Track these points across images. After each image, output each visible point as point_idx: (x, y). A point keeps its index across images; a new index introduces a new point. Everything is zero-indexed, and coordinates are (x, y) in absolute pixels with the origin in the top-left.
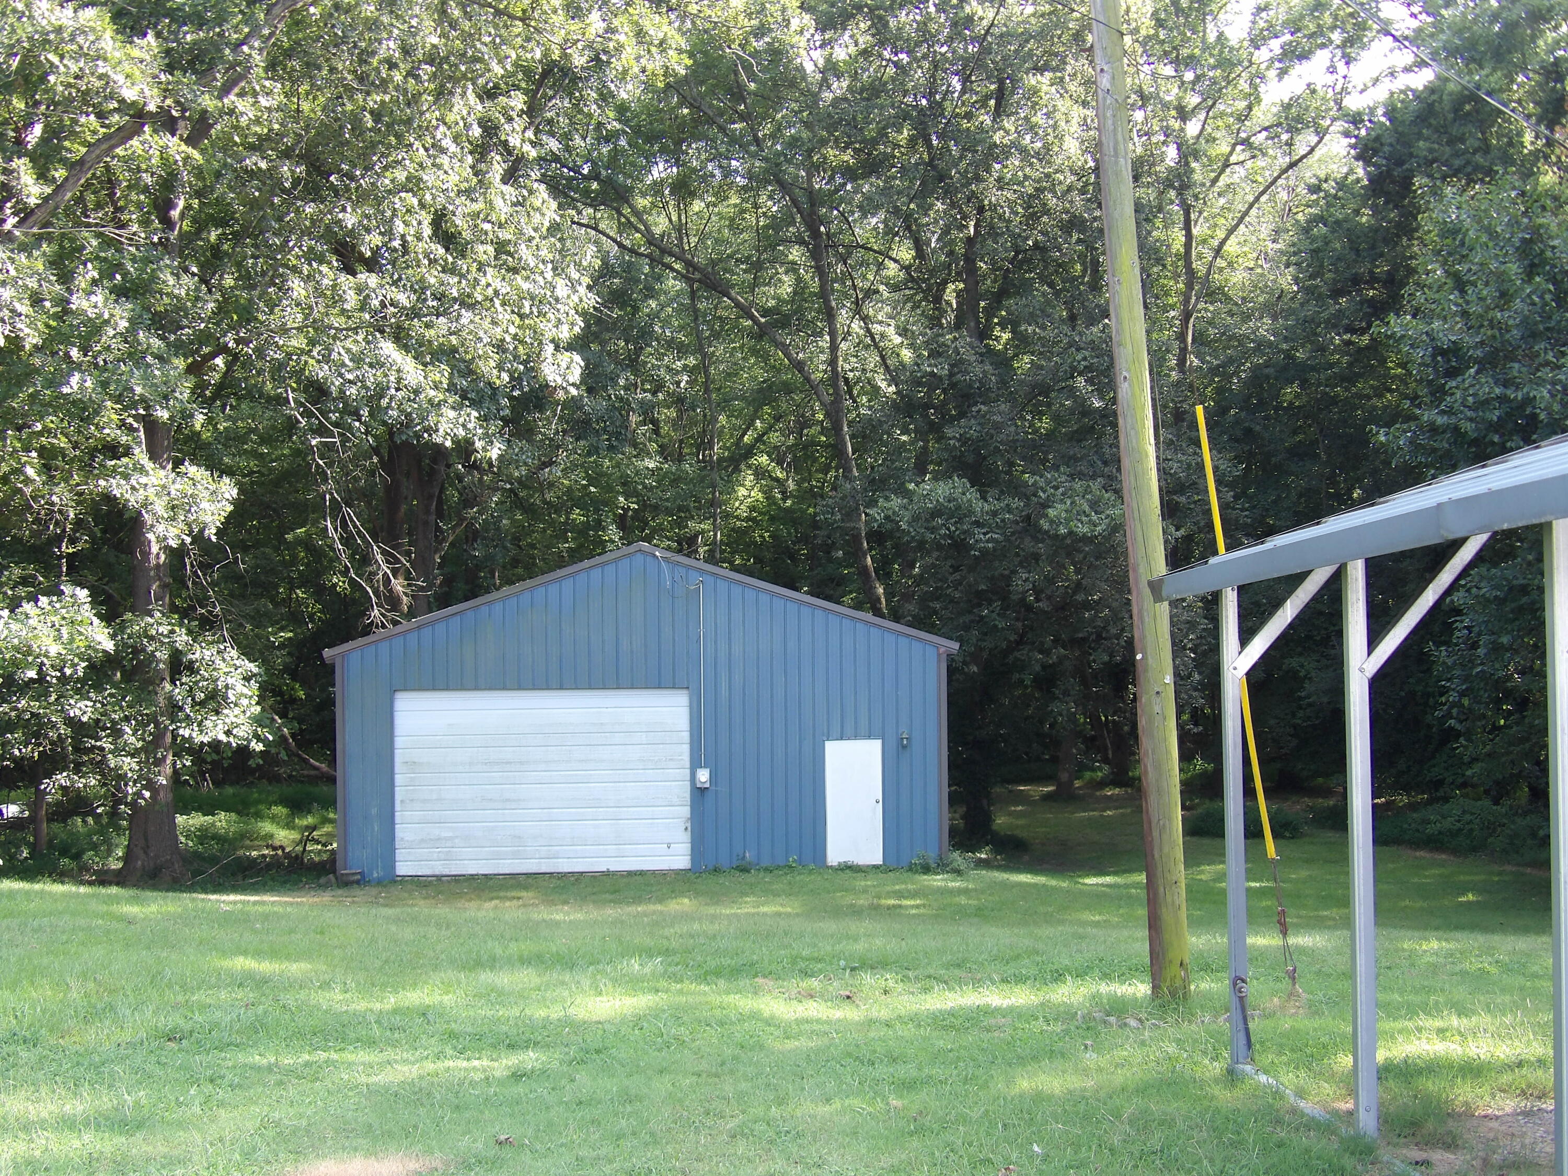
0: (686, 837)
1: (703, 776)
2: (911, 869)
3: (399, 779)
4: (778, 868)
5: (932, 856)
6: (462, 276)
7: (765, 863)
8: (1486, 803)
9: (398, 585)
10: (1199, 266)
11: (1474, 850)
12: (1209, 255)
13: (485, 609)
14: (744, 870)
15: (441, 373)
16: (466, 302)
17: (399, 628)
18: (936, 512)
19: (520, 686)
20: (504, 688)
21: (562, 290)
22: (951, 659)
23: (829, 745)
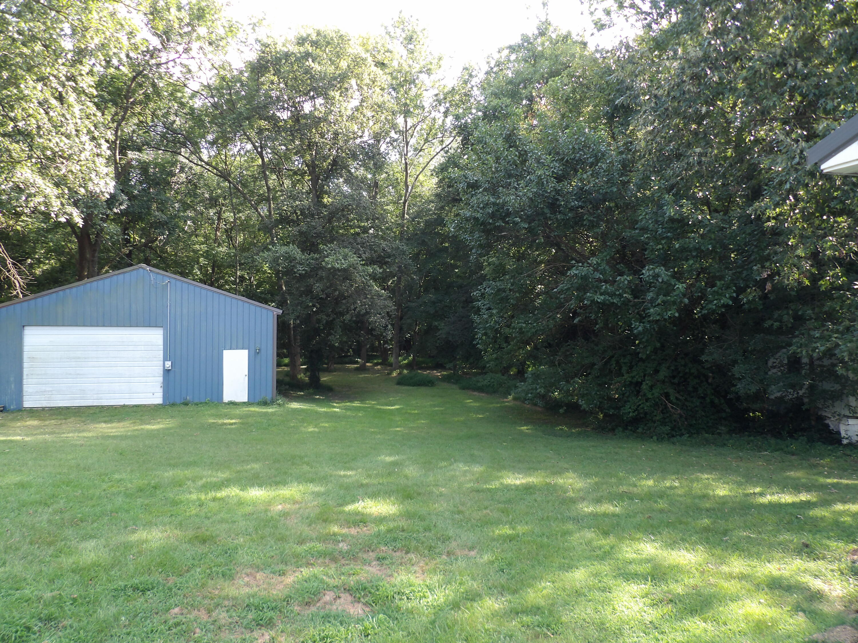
0: (161, 390)
1: (168, 364)
2: (260, 404)
3: (25, 365)
4: (201, 403)
5: (269, 398)
7: (196, 401)
8: (499, 375)
11: (494, 392)
14: (186, 404)
19: (84, 325)
20: (77, 326)
23: (225, 352)
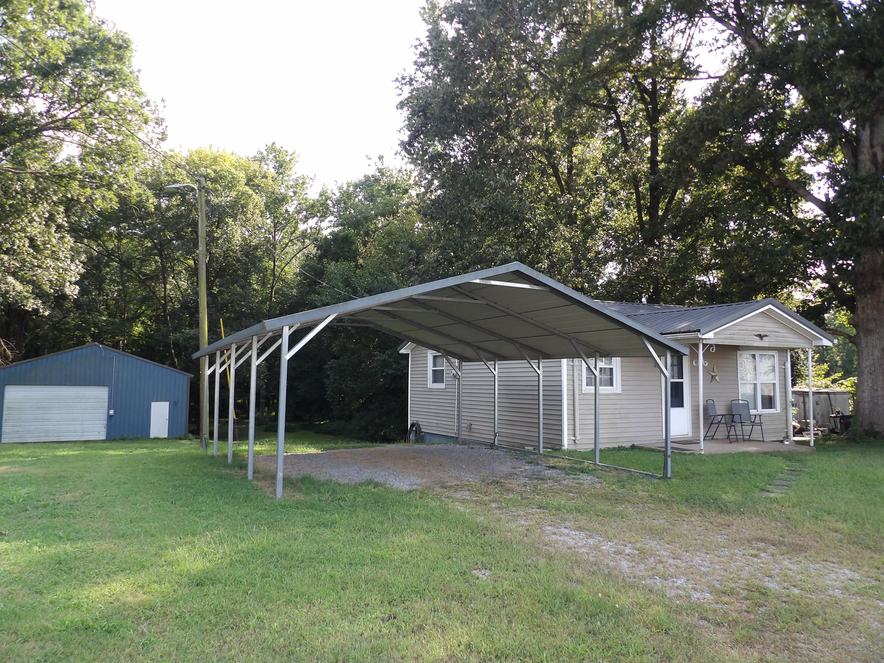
0: (105, 430)
1: (112, 412)
2: (176, 439)
3: (4, 413)
4: (134, 439)
5: (183, 435)
6: (39, 260)
7: (130, 437)
9: (8, 352)
10: (277, 273)
12: (279, 270)
13: (40, 361)
14: (123, 440)
15: (30, 288)
16: (39, 267)
17: (8, 366)
18: (190, 338)
19: (51, 384)
21: (73, 267)
22: (191, 379)
23: (153, 403)
